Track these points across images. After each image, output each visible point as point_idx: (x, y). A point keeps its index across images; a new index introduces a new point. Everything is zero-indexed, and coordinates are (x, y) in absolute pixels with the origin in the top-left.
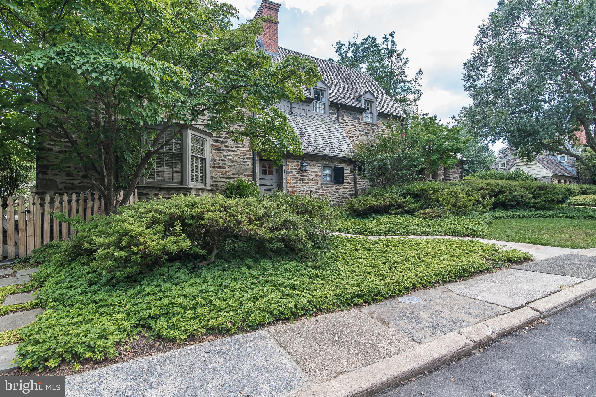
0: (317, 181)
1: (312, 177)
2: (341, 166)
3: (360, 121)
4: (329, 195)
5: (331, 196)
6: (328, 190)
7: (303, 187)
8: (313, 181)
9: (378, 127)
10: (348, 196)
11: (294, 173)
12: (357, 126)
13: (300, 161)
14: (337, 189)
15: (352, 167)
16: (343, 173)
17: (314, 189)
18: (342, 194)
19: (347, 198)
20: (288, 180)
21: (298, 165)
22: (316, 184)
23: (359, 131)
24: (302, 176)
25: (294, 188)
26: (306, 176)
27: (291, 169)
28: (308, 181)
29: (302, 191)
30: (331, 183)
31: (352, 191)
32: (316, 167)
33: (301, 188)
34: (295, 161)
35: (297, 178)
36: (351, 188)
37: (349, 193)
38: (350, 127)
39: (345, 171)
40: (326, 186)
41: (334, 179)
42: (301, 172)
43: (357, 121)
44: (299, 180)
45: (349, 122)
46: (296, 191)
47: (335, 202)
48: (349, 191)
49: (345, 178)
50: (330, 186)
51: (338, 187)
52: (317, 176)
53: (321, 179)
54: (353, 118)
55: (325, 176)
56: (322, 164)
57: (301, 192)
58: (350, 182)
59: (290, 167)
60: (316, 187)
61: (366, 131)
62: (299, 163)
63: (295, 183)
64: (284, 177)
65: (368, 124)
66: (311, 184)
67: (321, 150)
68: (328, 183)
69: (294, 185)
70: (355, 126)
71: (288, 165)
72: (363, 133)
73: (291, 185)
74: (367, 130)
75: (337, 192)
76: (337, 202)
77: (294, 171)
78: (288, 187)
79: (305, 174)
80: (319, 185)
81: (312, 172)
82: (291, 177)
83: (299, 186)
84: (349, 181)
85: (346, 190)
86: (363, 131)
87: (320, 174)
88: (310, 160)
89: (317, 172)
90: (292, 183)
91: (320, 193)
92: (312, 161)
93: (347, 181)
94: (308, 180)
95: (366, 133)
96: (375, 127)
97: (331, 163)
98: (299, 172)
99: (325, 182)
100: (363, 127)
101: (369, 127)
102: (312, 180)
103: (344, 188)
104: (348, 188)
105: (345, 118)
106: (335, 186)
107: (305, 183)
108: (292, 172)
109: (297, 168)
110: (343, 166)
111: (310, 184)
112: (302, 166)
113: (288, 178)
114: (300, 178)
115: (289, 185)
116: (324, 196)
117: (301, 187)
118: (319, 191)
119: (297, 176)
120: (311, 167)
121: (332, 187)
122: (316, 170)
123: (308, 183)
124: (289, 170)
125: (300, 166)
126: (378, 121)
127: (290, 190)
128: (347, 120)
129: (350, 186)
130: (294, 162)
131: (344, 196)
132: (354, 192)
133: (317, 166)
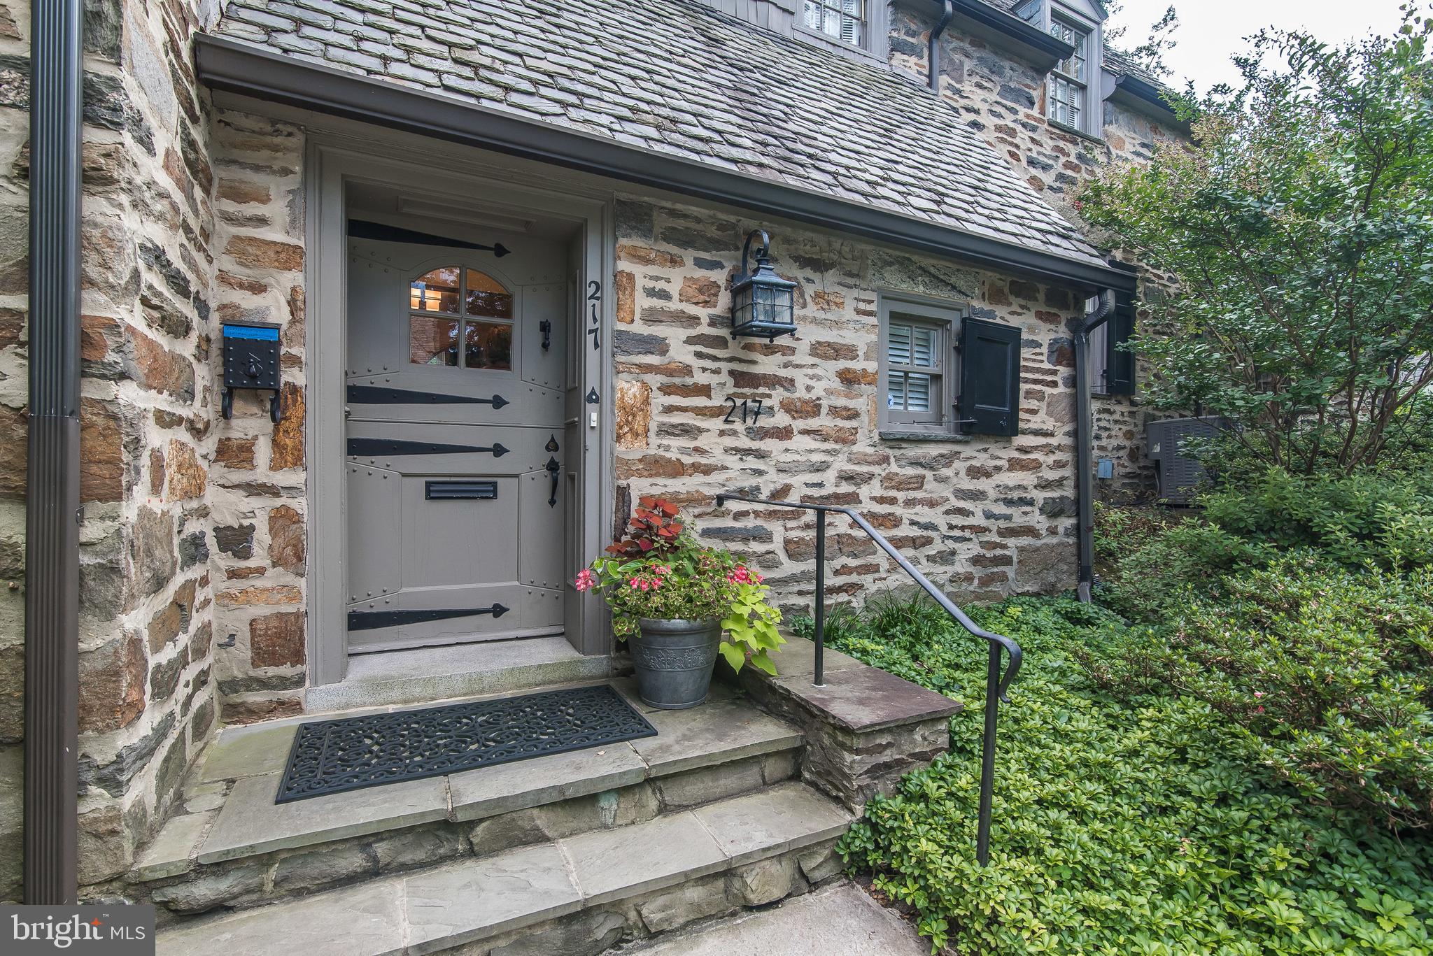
0: (853, 415)
1: (819, 389)
2: (1003, 316)
3: (1035, 112)
4: (925, 514)
5: (941, 522)
6: (920, 482)
7: (752, 462)
8: (823, 421)
9: (1108, 154)
10: (1038, 520)
11: (681, 353)
12: (1023, 136)
13: (730, 261)
14: (974, 472)
15: (1063, 333)
16: (1017, 368)
17: (830, 477)
18: (1001, 509)
19: (1030, 531)
20: (630, 412)
21: (708, 292)
22: (846, 439)
23: (1031, 162)
24: (740, 378)
25: (677, 470)
26: (773, 381)
27: (651, 317)
28: (782, 419)
29: (742, 495)
30: (940, 432)
31: (1060, 483)
32: (848, 313)
33: (735, 474)
34: (689, 255)
35: (705, 391)
36: (1058, 465)
37: (1040, 496)
38: (991, 135)
39: (1025, 353)
40: (913, 452)
41: (960, 409)
42: (734, 349)
43: (1022, 111)
44: (715, 412)
45: (984, 108)
46: (693, 500)
47: (961, 567)
48: (1044, 485)
49: (1024, 404)
50: (934, 450)
51: (982, 460)
52: (848, 378)
53: (878, 403)
54: (1006, 91)
55: (900, 382)
56: (885, 297)
57: (733, 506)
58: (1049, 425)
59: (642, 302)
60: (841, 464)
61: (1059, 167)
62: (720, 277)
63: (686, 431)
64: (591, 382)
65: (1069, 134)
66: (808, 442)
67: (881, 191)
68: (919, 430)
69: (675, 448)
70: (1012, 133)
71: (624, 283)
72: (1048, 178)
73: (655, 446)
74: (1068, 165)
75: (978, 496)
76: (976, 560)
77: (675, 335)
78: (626, 467)
79: (767, 365)
80: (862, 447)
81: (819, 350)
82: (655, 380)
83: (718, 457)
84: (1041, 420)
85: (1027, 478)
86: (1046, 168)
87: (872, 366)
88: (805, 262)
89: (849, 352)
90: (666, 430)
91: (869, 506)
92: (819, 266)
93: (1035, 422)
94: (788, 407)
95: (1060, 177)
96: (1098, 153)
97: (944, 295)
98: (720, 342)
99: (901, 429)
100: (1049, 144)
101: (1073, 150)
102: (814, 409)
103: (1014, 465)
104: (1036, 466)
105: (967, 87)
106: (967, 451)
107: (764, 434)
108: (659, 345)
109: (703, 313)
110: (1014, 322)
111: (800, 442)
112: (742, 290)
113: (628, 388)
114: (722, 390)
115: (631, 450)
116: (896, 522)
117: (733, 461)
118: (864, 492)
119: (701, 378)
120: (812, 310)
121: (948, 460)
122: (847, 337)
123: (784, 434)
124: (639, 328)
125: (724, 301)
126: (1112, 129)
127: (640, 487)
128: (977, 98)
129: (1050, 450)
130: (674, 261)
131: (1019, 517)
132: (1069, 492)
133: (850, 305)
